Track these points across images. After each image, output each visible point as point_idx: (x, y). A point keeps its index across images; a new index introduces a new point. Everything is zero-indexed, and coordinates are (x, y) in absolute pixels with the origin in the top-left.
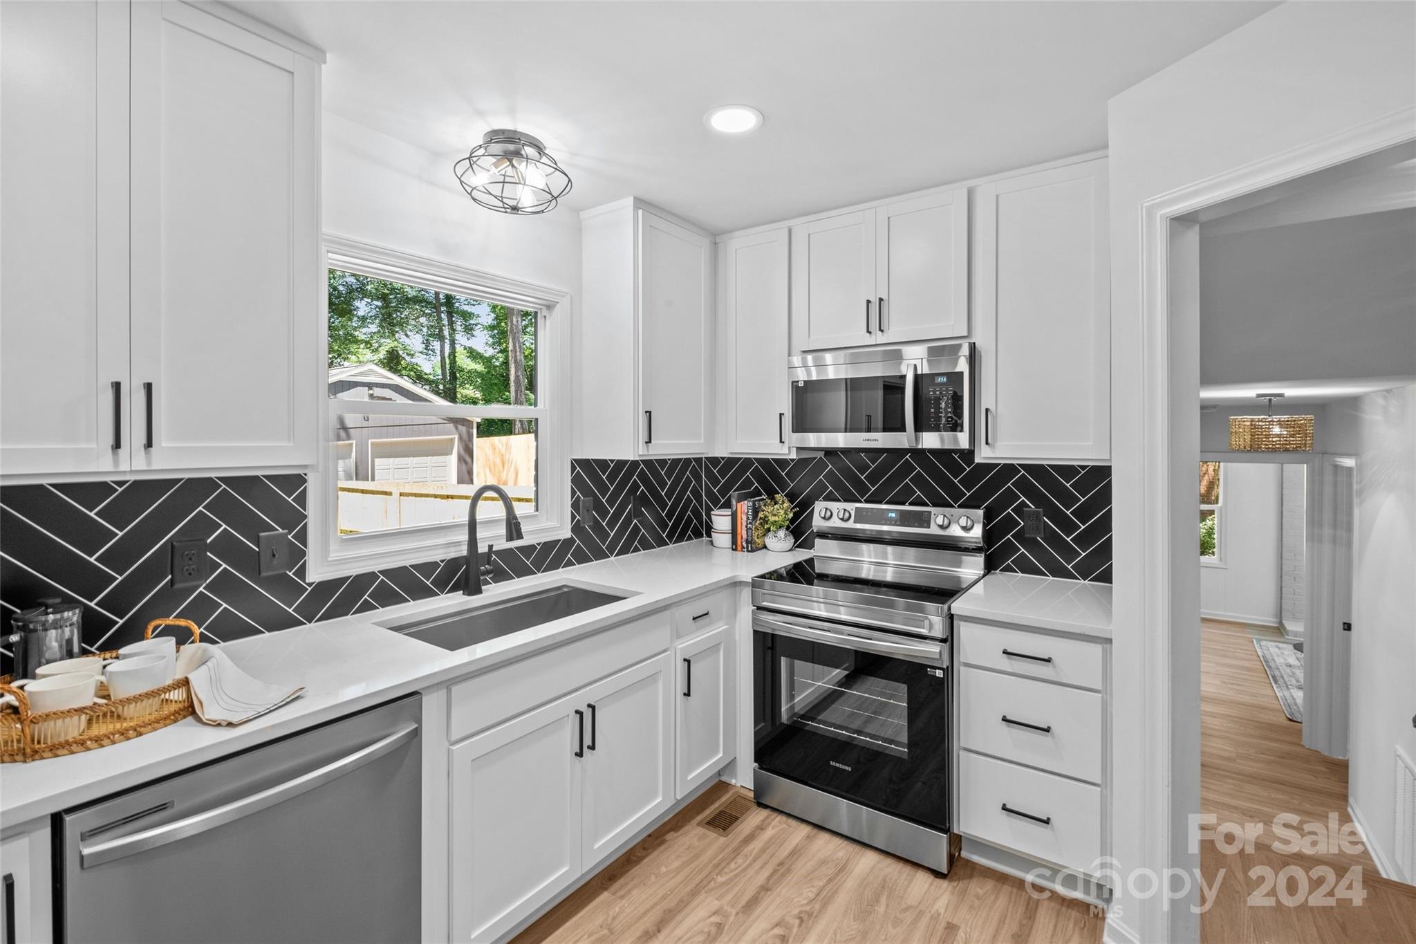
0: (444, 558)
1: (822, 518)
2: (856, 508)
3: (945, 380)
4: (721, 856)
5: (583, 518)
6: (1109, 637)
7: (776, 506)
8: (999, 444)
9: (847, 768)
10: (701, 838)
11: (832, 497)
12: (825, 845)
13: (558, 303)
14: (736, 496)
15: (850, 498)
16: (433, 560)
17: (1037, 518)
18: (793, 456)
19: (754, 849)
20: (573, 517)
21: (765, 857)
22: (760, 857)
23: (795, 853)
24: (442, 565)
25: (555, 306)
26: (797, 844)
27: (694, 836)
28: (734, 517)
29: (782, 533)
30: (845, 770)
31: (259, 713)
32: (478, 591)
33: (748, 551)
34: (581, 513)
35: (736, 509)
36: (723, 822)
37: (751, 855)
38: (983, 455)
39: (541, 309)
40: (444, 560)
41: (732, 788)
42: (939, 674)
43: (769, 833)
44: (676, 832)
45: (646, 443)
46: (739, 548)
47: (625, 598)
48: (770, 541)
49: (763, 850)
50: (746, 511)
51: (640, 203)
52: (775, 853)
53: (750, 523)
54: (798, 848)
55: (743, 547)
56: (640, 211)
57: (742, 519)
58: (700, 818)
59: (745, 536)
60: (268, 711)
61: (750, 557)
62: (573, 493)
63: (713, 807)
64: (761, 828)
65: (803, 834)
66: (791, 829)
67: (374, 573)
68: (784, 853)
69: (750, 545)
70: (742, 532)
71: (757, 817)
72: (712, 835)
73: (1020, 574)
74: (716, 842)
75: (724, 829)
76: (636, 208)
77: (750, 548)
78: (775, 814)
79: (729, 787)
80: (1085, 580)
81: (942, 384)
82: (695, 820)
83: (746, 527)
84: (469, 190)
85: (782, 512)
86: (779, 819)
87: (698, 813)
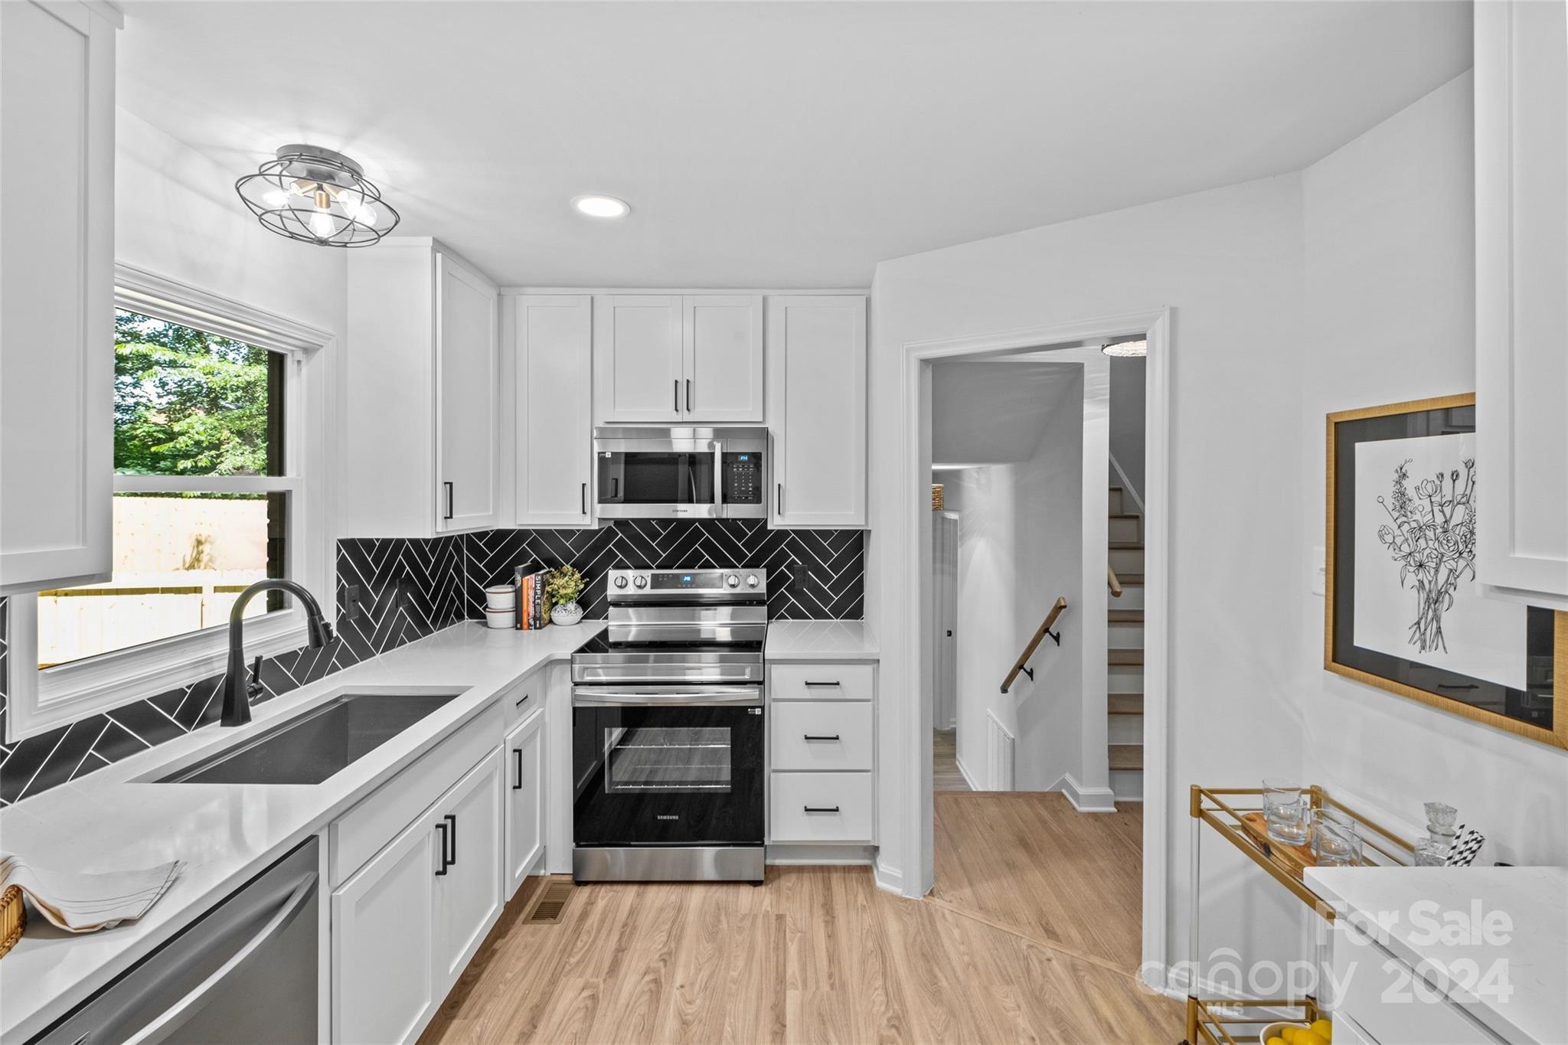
0: (191, 683)
1: (618, 586)
2: (652, 574)
3: (746, 458)
4: (564, 941)
5: (348, 612)
6: (877, 658)
7: (566, 578)
8: (788, 513)
9: (674, 817)
10: (533, 935)
11: (622, 565)
12: (656, 895)
13: (322, 346)
14: (521, 571)
15: (641, 566)
16: (177, 688)
17: (803, 572)
18: (596, 527)
19: (593, 922)
20: (339, 610)
21: (607, 926)
22: (602, 927)
23: (633, 912)
24: (189, 691)
25: (318, 349)
26: (632, 905)
27: (524, 934)
28: (518, 595)
29: (572, 606)
30: (673, 820)
31: (152, 900)
32: (246, 718)
33: (535, 628)
34: (346, 606)
35: (522, 585)
36: (550, 911)
37: (592, 929)
38: (775, 523)
39: (292, 351)
40: (191, 686)
41: (542, 880)
42: (758, 711)
43: (600, 904)
44: (504, 938)
45: (446, 518)
46: (525, 626)
47: (456, 696)
48: (558, 615)
49: (602, 921)
50: (533, 586)
51: (439, 245)
52: (615, 918)
53: (538, 598)
54: (634, 906)
55: (530, 625)
56: (439, 256)
57: (529, 595)
58: (522, 917)
59: (532, 613)
60: (159, 896)
61: (538, 635)
62: (339, 580)
63: (531, 903)
64: (590, 903)
65: (633, 894)
66: (619, 894)
67: (101, 715)
68: (622, 915)
69: (538, 622)
70: (529, 609)
71: (582, 894)
72: (544, 927)
73: (791, 620)
74: (550, 932)
75: (555, 917)
76: (434, 250)
77: (538, 625)
78: (598, 888)
79: (540, 878)
80: (837, 619)
81: (744, 462)
82: (518, 920)
83: (534, 602)
84: (259, 212)
85: (573, 584)
86: (603, 890)
87: (519, 913)
